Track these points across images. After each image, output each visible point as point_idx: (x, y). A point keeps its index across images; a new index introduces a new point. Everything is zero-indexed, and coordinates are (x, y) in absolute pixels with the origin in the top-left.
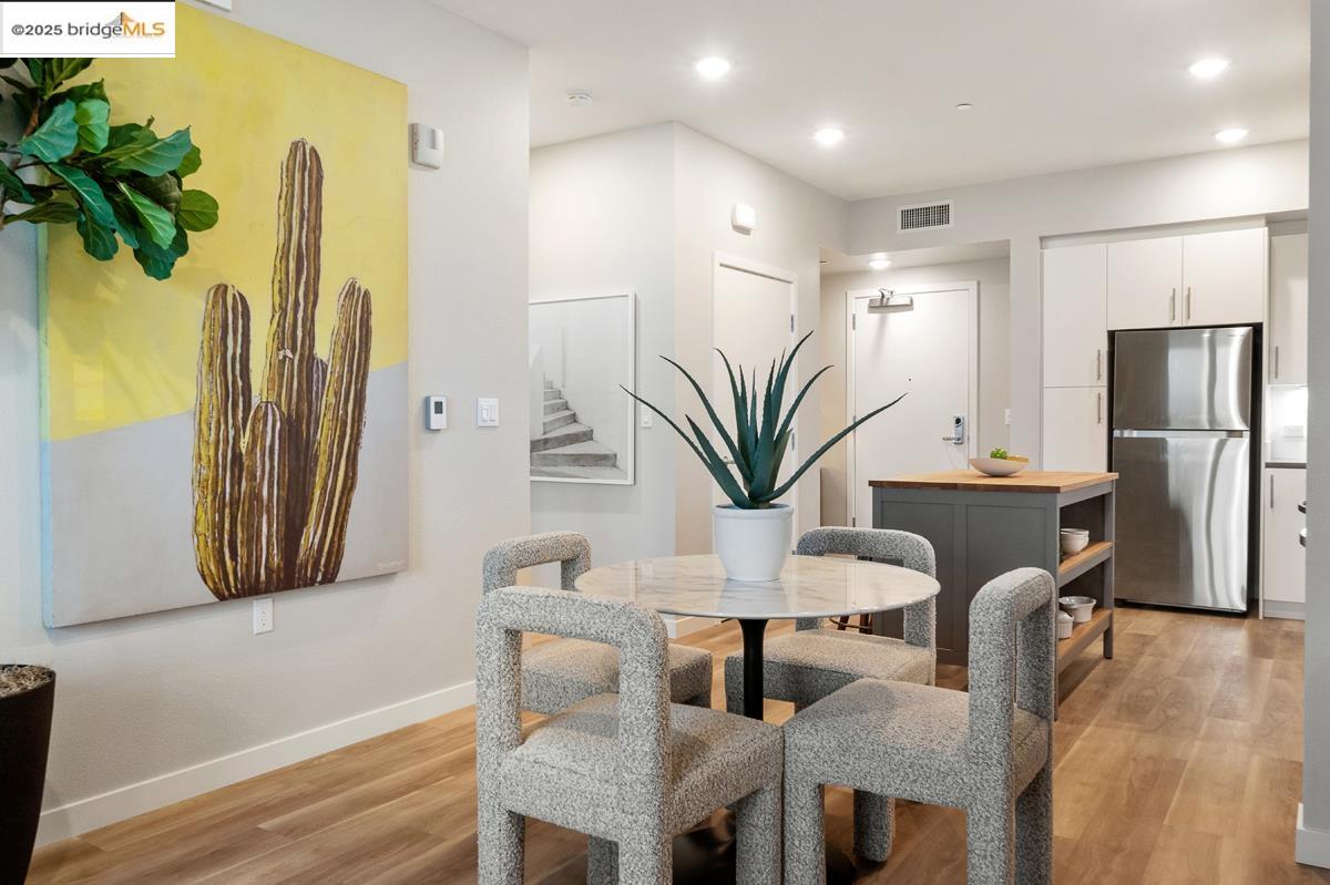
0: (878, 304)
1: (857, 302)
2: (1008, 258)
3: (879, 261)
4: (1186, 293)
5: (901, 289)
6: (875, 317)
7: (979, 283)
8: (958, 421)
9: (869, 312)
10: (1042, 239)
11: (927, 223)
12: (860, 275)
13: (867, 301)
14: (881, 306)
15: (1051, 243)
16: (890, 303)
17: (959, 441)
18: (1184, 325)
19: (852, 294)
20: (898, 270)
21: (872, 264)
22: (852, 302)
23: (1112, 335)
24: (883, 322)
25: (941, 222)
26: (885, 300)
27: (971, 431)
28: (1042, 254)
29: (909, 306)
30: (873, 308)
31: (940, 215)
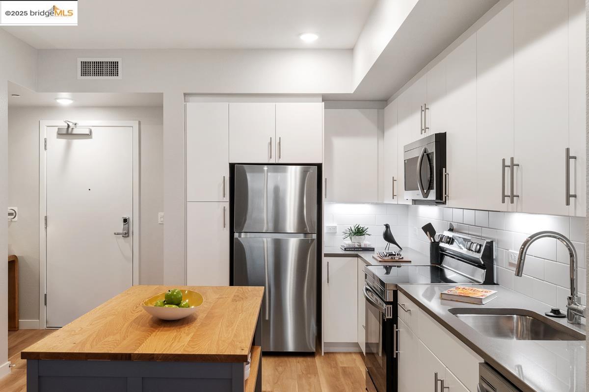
0: (65, 132)
1: (48, 129)
2: (162, 107)
3: (64, 99)
4: (278, 141)
5: (83, 122)
6: (63, 142)
7: (140, 123)
8: (125, 220)
9: (57, 138)
10: (185, 94)
11: (100, 74)
12: (50, 109)
13: (56, 129)
14: (67, 133)
15: (191, 98)
16: (74, 132)
17: (126, 235)
18: (277, 162)
19: (44, 123)
20: (80, 107)
21: (58, 101)
22: (44, 129)
23: (232, 166)
24: (68, 147)
25: (112, 74)
26: (70, 129)
27: (135, 227)
28: (185, 106)
29: (89, 136)
30: (60, 135)
31: (112, 68)
